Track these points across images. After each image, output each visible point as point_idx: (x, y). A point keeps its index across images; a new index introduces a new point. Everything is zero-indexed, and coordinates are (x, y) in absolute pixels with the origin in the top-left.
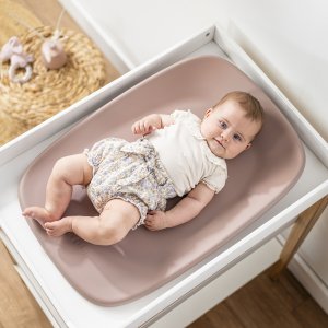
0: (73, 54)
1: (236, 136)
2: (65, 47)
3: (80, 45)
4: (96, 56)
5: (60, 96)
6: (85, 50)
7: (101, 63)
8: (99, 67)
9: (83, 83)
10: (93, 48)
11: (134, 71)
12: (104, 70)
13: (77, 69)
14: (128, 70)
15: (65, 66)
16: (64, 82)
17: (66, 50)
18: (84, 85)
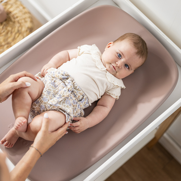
0: (10, 12)
1: (126, 65)
2: (5, 8)
3: (15, 6)
4: (25, 13)
5: (4, 40)
6: (18, 9)
7: (30, 17)
8: (28, 20)
9: (18, 31)
10: (24, 8)
11: (51, 21)
12: (32, 22)
13: (14, 22)
14: (46, 21)
15: (6, 20)
16: (6, 31)
17: (6, 10)
18: (19, 32)
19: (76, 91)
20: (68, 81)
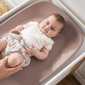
4: (5, 7)
14: (13, 8)
19: (25, 46)
20: (21, 40)
